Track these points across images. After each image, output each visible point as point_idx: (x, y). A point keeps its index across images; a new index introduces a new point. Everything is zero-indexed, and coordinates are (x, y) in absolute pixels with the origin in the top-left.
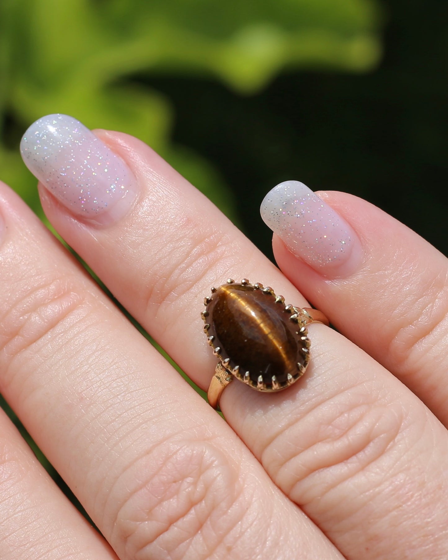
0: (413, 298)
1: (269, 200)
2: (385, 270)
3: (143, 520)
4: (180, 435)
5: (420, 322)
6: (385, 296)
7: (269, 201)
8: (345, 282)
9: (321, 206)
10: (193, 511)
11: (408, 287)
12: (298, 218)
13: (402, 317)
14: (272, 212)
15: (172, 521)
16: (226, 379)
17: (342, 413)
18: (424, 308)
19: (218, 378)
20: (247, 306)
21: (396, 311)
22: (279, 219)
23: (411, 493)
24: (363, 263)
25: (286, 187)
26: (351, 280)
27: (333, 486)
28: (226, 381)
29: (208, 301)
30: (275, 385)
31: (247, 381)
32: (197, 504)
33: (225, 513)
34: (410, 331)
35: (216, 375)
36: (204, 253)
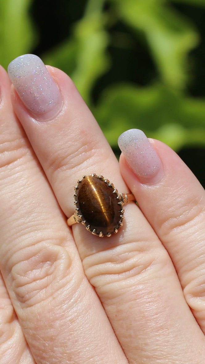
0: (181, 205)
2: (171, 187)
3: (21, 276)
4: (51, 240)
5: (180, 218)
6: (167, 200)
7: (124, 136)
8: (150, 187)
9: (149, 147)
10: (46, 278)
11: (180, 199)
12: (136, 149)
13: (172, 213)
14: (123, 142)
15: (35, 280)
17: (125, 252)
18: (184, 212)
19: (74, 218)
20: (97, 195)
21: (170, 209)
22: (126, 146)
23: (143, 295)
24: (161, 180)
27: (108, 283)
29: (80, 182)
30: (101, 235)
31: (88, 229)
32: (49, 275)
33: (58, 282)
34: (174, 221)
35: (73, 216)
36: (86, 151)
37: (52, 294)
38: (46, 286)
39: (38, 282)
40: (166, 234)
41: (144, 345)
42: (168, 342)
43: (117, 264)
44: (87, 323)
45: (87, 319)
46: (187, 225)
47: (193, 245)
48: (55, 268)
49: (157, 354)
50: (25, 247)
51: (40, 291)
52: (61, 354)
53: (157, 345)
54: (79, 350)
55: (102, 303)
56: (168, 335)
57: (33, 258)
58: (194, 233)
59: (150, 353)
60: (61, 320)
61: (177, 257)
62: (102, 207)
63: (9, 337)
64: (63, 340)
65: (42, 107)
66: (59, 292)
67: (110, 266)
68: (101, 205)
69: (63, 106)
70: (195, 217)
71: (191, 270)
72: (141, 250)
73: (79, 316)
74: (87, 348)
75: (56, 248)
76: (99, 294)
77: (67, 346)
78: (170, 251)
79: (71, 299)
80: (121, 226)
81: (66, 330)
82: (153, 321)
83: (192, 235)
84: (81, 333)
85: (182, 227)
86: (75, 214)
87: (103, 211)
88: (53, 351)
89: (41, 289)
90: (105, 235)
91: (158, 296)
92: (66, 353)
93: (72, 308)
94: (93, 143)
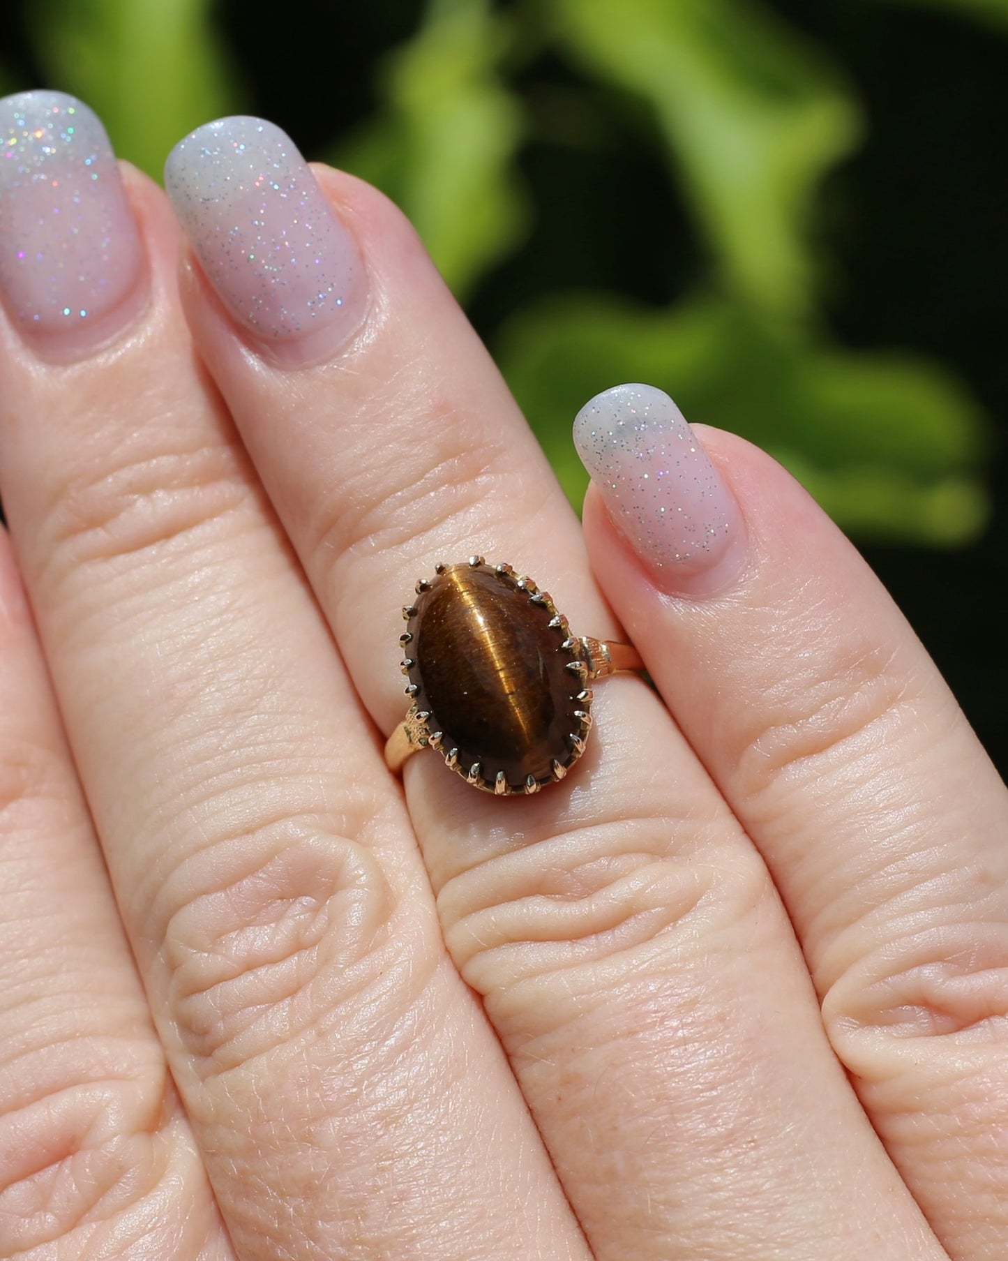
0: (812, 675)
1: (594, 408)
2: (776, 608)
3: (202, 950)
4: (316, 816)
5: (809, 723)
6: (760, 655)
7: (593, 411)
8: (695, 609)
9: (691, 451)
10: (295, 959)
11: (808, 653)
12: (639, 459)
13: (779, 705)
14: (593, 433)
15: (251, 965)
16: (419, 740)
17: (596, 857)
18: (826, 701)
19: (406, 731)
20: (484, 629)
21: (773, 691)
22: (603, 451)
23: (661, 1013)
24: (739, 581)
25: (633, 393)
26: (706, 608)
28: (418, 743)
29: (424, 588)
30: (500, 788)
31: (450, 764)
32: (306, 949)
33: (339, 973)
34: (786, 735)
35: (404, 724)
36: (452, 480)
37: (314, 1021)
38: (291, 991)
39: (262, 972)
40: (758, 788)
41: (662, 1207)
42: (755, 1194)
43: (569, 901)
44: (444, 1129)
45: (446, 1113)
46: (834, 753)
47: (857, 826)
48: (330, 923)
49: (711, 1240)
50: (216, 841)
51: (267, 1009)
52: (342, 1246)
53: (711, 1208)
54: (413, 1229)
55: (508, 1056)
56: (756, 1169)
57: (246, 883)
58: (861, 781)
59: (689, 1237)
60: (348, 1113)
61: (796, 879)
62: (502, 675)
63: (147, 1187)
64: (352, 1191)
65: (292, 314)
66: (342, 1011)
67: (539, 910)
68: (498, 665)
69: (371, 310)
70: (867, 723)
71: (848, 922)
72: (658, 851)
73: (416, 1100)
74: (443, 1224)
75: (334, 846)
76: (496, 1023)
77: (365, 1216)
78: (772, 856)
79: (386, 1038)
80: (578, 752)
81: (362, 1154)
82: (697, 1113)
83: (854, 788)
84: (419, 1164)
85: (818, 761)
86: (408, 715)
87: (503, 690)
88: (313, 1236)
89: (274, 999)
90: (516, 785)
91: (721, 1018)
92: (362, 1243)
93: (389, 1071)
94: (482, 450)
